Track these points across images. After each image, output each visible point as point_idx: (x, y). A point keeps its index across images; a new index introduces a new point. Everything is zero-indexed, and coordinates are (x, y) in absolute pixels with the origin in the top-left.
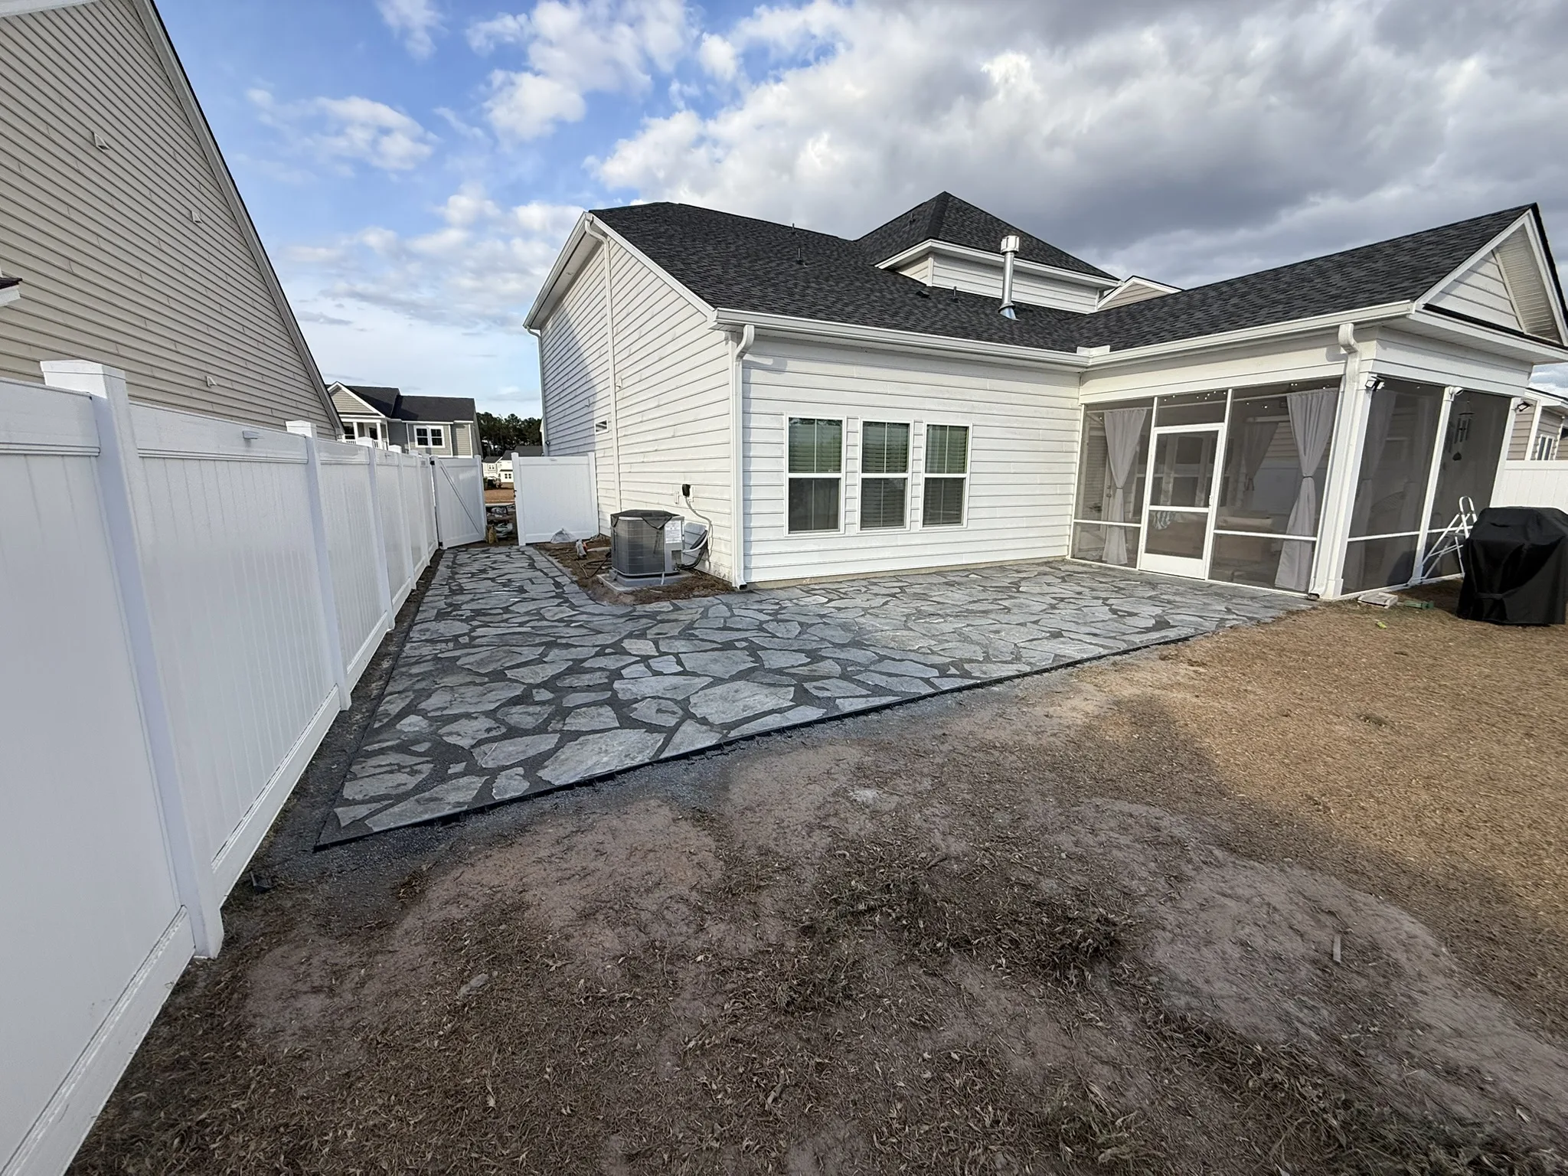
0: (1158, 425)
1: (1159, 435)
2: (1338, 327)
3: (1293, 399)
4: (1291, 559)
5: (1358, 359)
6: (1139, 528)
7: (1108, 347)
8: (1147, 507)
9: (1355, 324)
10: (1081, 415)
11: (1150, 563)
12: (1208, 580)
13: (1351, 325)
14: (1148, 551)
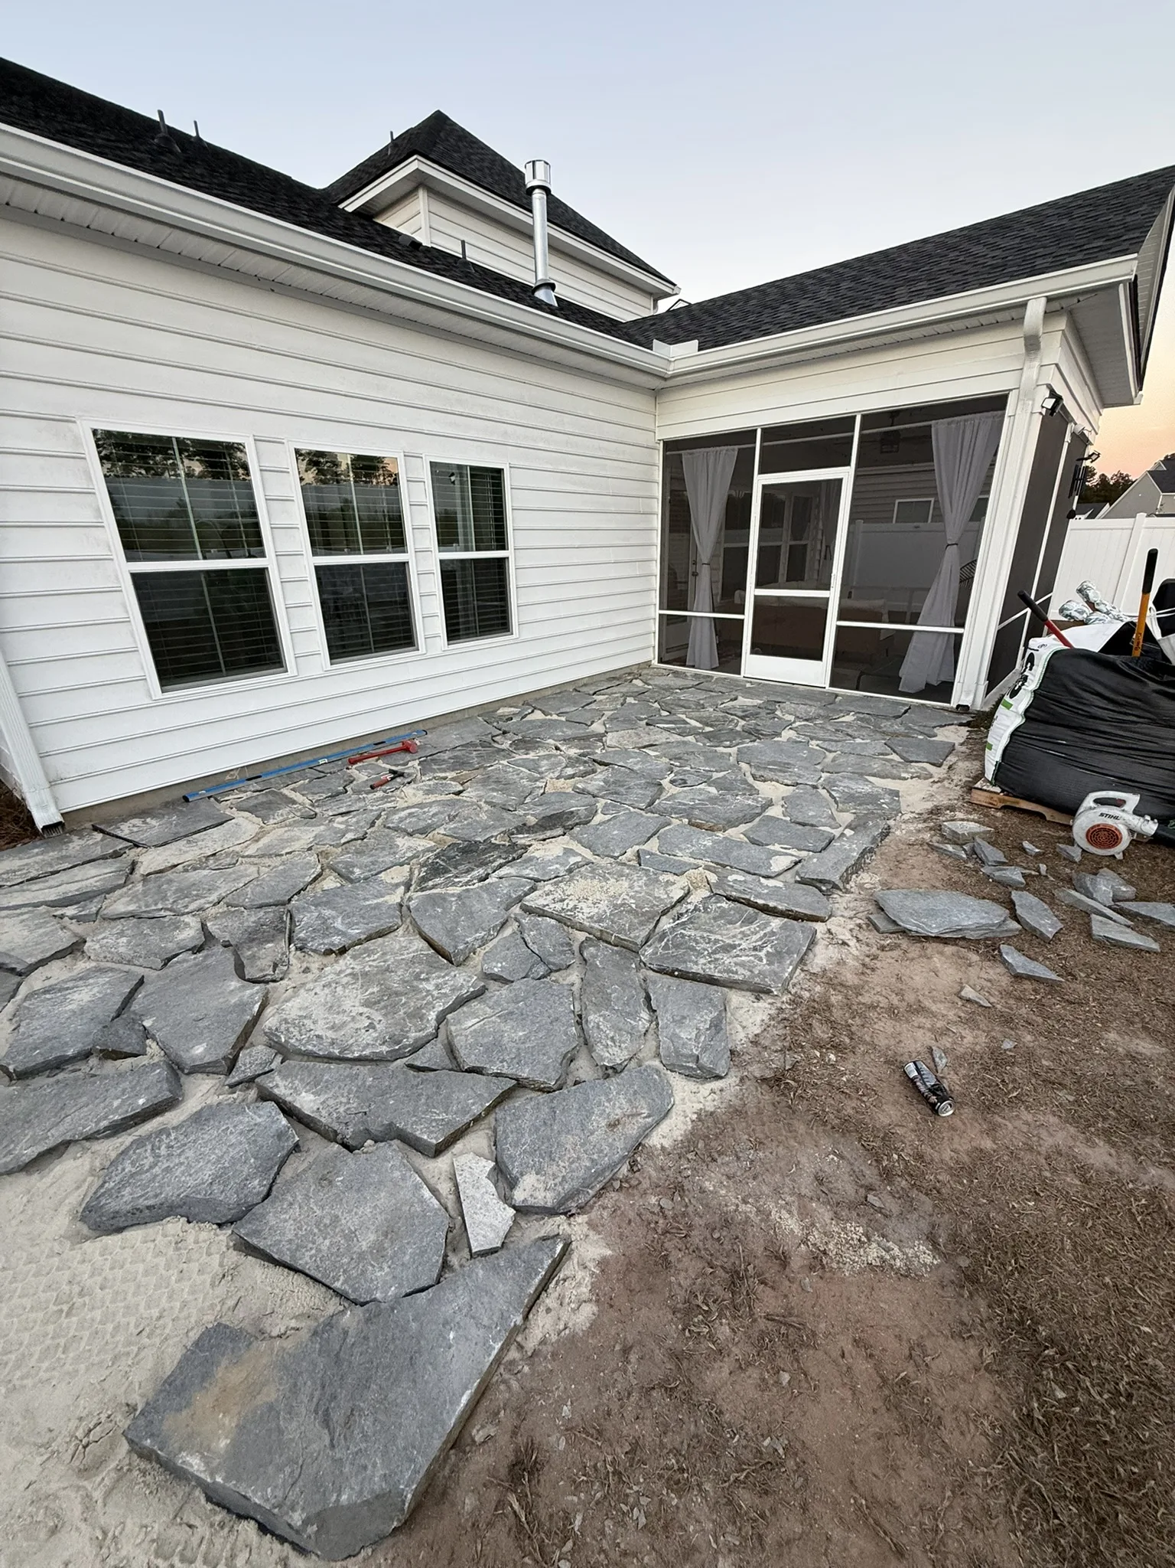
0: (761, 472)
1: (764, 487)
2: (1024, 305)
3: (940, 429)
5: (1037, 364)
6: (743, 620)
7: (696, 343)
8: (752, 592)
9: (1049, 299)
10: (658, 457)
11: (756, 666)
12: (828, 689)
13: (1043, 301)
14: (754, 651)
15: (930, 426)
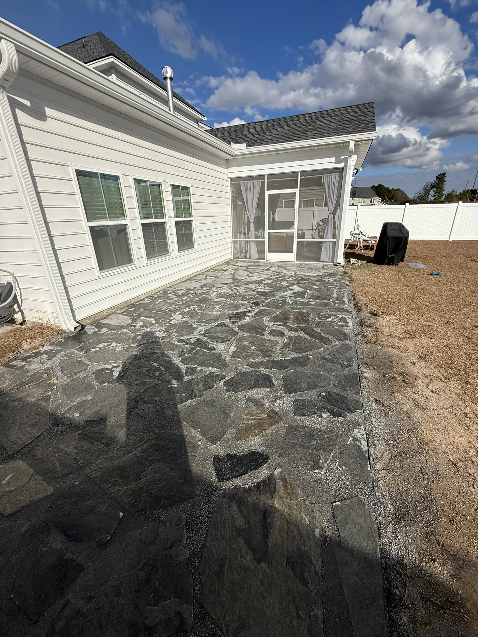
0: (268, 190)
1: (269, 195)
2: (349, 142)
4: (326, 248)
6: (265, 241)
7: (246, 144)
8: (267, 231)
9: (356, 141)
10: (228, 184)
11: (270, 257)
12: (296, 262)
13: (354, 141)
14: (269, 252)
15: (321, 177)
